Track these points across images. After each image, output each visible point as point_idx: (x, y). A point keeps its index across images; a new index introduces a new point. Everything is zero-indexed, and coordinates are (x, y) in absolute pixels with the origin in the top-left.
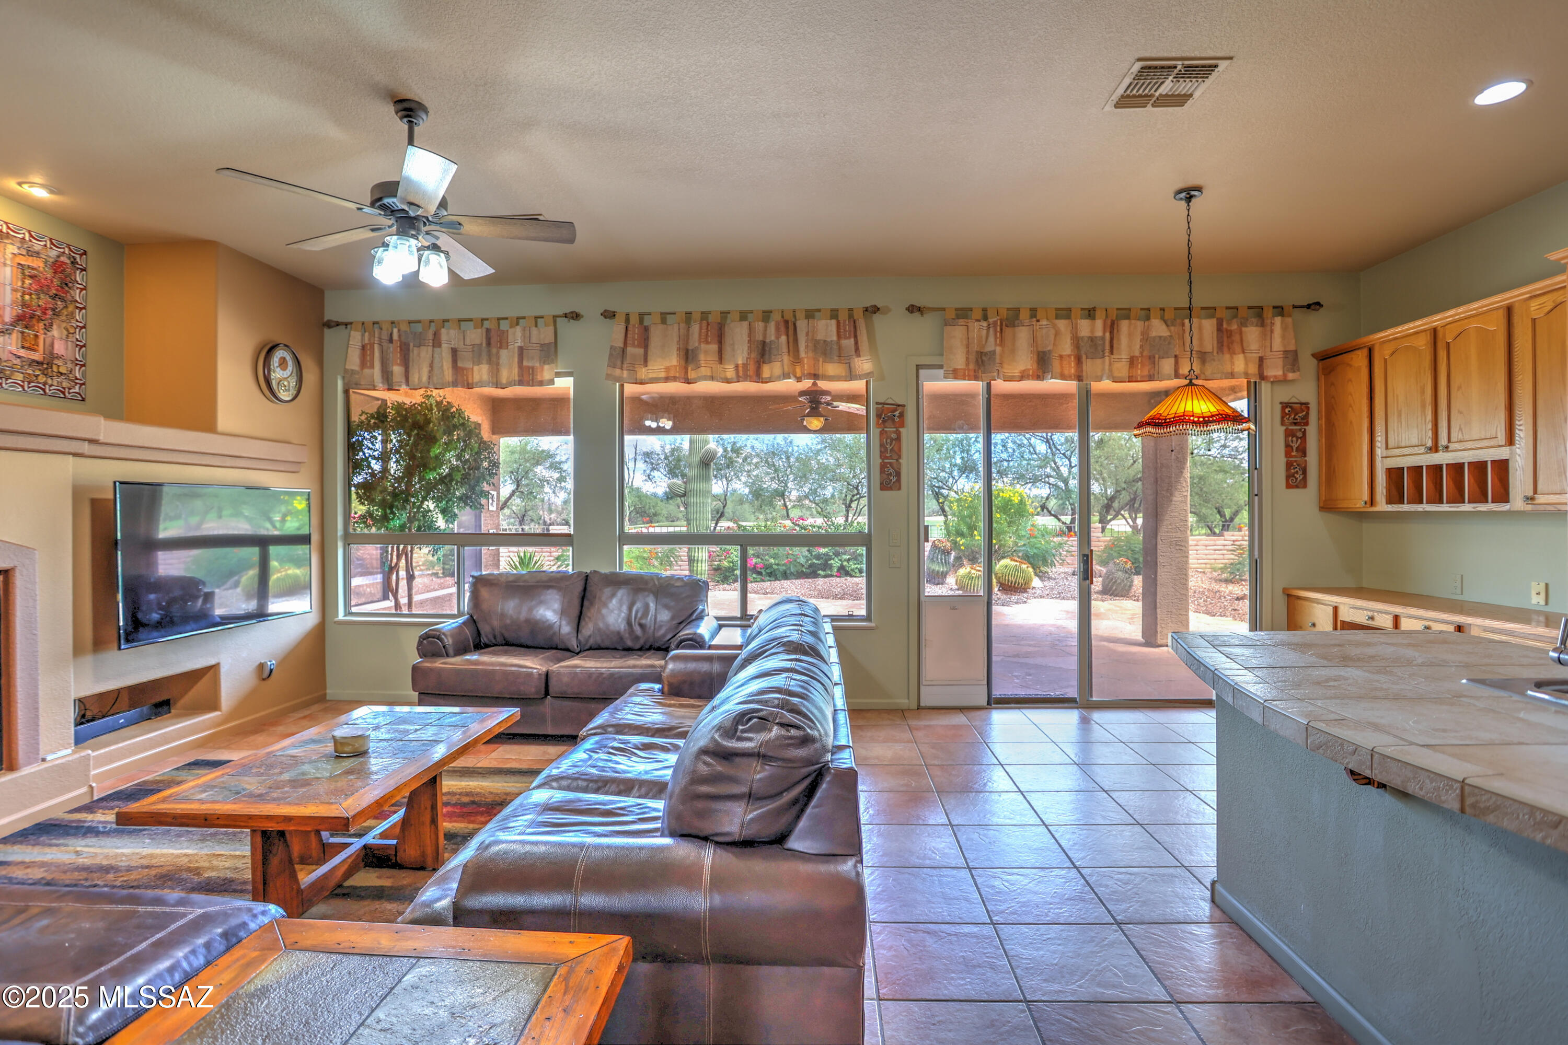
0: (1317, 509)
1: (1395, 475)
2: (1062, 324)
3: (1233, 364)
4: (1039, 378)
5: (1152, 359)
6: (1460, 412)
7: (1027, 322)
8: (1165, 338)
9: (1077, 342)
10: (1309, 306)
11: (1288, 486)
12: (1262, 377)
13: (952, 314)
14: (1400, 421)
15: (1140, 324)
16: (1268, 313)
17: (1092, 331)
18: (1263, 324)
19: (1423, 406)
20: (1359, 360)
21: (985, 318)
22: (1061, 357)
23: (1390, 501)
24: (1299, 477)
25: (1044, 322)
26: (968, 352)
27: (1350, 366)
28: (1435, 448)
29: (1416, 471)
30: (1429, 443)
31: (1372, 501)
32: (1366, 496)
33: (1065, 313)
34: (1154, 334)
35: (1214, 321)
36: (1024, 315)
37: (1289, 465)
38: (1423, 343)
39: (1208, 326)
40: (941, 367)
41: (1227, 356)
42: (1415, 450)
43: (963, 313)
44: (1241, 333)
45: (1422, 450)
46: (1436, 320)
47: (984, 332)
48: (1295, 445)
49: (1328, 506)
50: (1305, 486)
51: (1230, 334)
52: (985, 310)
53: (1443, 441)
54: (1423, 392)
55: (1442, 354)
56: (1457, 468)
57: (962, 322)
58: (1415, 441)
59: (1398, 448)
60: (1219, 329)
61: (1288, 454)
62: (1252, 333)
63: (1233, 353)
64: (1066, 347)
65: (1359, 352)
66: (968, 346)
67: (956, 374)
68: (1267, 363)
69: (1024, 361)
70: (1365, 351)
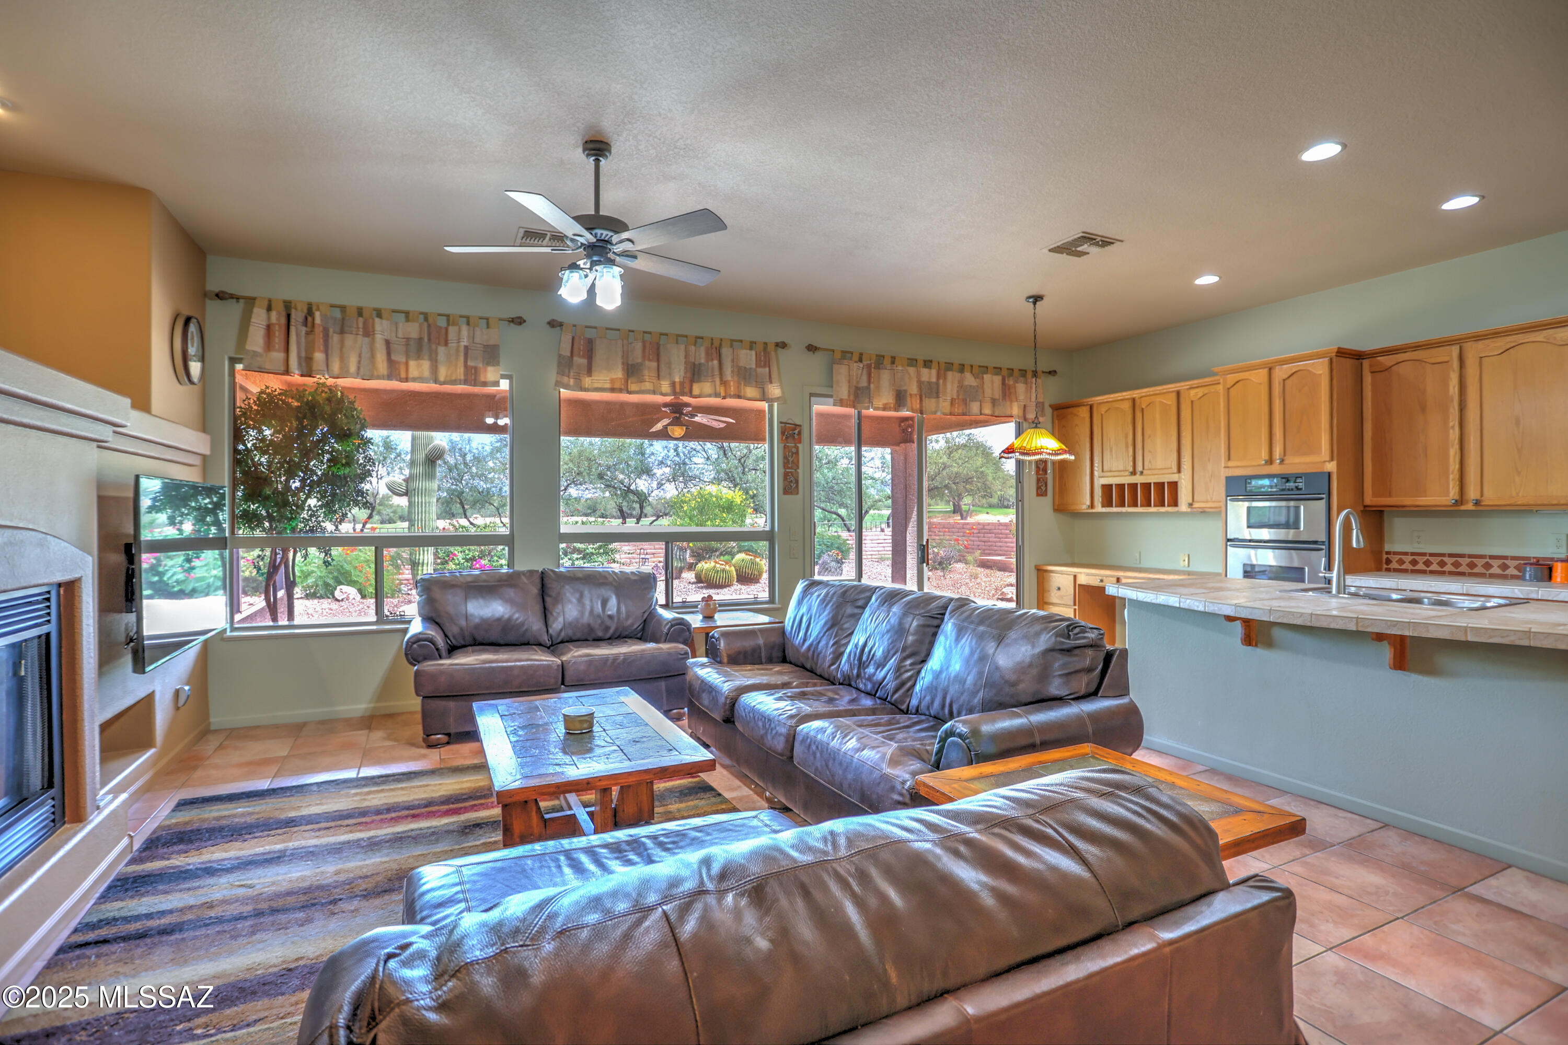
0: (1051, 511)
1: (1107, 489)
2: (912, 370)
3: (1012, 408)
4: (896, 410)
5: (965, 401)
6: (1150, 452)
7: (889, 366)
8: (974, 387)
9: (920, 384)
10: (1050, 373)
11: (1038, 495)
12: (1025, 419)
13: (838, 355)
14: (1111, 455)
15: (958, 375)
16: (1029, 375)
17: (930, 378)
18: (1026, 383)
19: (1127, 447)
20: (1084, 412)
21: (861, 360)
22: (911, 395)
23: (1103, 506)
24: (1043, 488)
25: (900, 368)
26: (849, 387)
27: (1076, 415)
28: (1134, 473)
29: (1121, 487)
30: (1131, 469)
31: (1092, 506)
32: (1088, 503)
33: (912, 362)
34: (966, 383)
35: (1000, 378)
36: (887, 361)
37: (1038, 480)
38: (1127, 406)
39: (997, 379)
40: (831, 396)
41: (1008, 403)
42: (1122, 473)
43: (846, 355)
44: (1015, 387)
45: (1127, 473)
46: (1136, 394)
47: (860, 372)
48: (1041, 467)
49: (1061, 508)
50: (1046, 495)
51: (1009, 386)
52: (861, 354)
53: (1139, 468)
54: (1126, 437)
55: (1139, 415)
56: (1146, 486)
57: (846, 362)
58: (1121, 468)
59: (1111, 471)
60: (1003, 383)
61: (1037, 473)
62: (1021, 388)
63: (1011, 401)
64: (913, 389)
65: (1084, 408)
66: (849, 382)
67: (841, 403)
68: (1028, 408)
69: (887, 397)
70: (1088, 407)
